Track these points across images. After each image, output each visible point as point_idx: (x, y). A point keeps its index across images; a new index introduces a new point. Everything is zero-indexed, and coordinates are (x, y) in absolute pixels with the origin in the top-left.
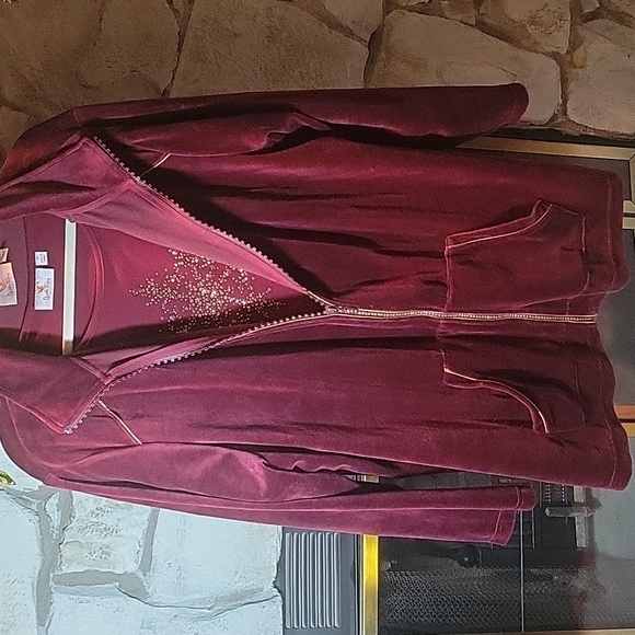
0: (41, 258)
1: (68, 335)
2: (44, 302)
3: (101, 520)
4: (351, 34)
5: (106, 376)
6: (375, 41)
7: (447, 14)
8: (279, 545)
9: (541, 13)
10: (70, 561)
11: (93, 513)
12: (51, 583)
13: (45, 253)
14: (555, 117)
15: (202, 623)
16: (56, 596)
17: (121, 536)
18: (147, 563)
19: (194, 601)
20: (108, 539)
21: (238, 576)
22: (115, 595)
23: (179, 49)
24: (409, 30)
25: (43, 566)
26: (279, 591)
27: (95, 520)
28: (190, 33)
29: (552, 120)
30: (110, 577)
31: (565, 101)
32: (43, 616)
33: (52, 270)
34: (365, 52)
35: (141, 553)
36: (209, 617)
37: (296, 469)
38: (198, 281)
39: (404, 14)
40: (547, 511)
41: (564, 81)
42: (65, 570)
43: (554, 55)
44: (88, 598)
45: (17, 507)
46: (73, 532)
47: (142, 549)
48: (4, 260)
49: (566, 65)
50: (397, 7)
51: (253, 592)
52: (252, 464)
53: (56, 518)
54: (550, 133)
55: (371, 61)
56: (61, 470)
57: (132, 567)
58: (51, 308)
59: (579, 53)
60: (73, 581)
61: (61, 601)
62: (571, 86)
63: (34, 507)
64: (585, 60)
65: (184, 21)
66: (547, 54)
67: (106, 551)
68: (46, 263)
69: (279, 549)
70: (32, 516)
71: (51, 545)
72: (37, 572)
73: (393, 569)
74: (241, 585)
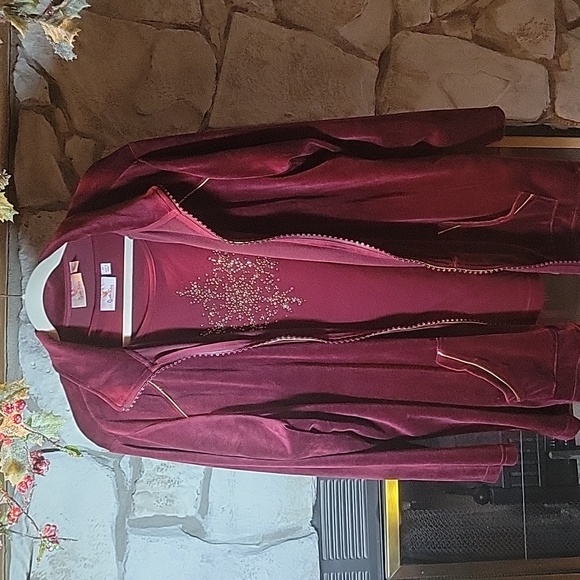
0: (106, 268)
1: (127, 332)
2: (108, 304)
3: (165, 474)
4: (362, 54)
5: (153, 365)
6: (385, 59)
7: (446, 32)
8: (314, 490)
9: (530, 25)
10: (141, 508)
11: (159, 468)
12: (127, 526)
13: (109, 265)
14: (544, 114)
15: (251, 557)
16: (131, 537)
17: (182, 486)
18: (204, 508)
19: (245, 539)
20: (172, 490)
21: (280, 517)
22: (179, 535)
23: (217, 78)
24: (413, 48)
25: (119, 512)
26: (316, 529)
27: (161, 474)
28: (225, 64)
29: (541, 117)
30: (175, 520)
31: (553, 100)
32: (121, 554)
33: (115, 279)
34: (375, 69)
35: (199, 500)
36: (256, 552)
37: (314, 431)
38: (233, 283)
39: (408, 35)
40: (550, 455)
41: (552, 83)
42: (138, 515)
43: (542, 61)
44: (157, 538)
45: (98, 466)
46: (143, 484)
47: (200, 497)
48: (76, 270)
49: (553, 69)
50: (403, 29)
51: (294, 530)
52: (277, 428)
53: (128, 472)
54: (542, 129)
55: (381, 77)
56: (124, 437)
57: (192, 512)
58: (114, 309)
59: (564, 57)
60: (144, 524)
61: (135, 541)
62: (559, 87)
63: (111, 464)
64: (569, 63)
65: (220, 54)
66: (535, 61)
67: (170, 499)
68: (110, 273)
69: (314, 494)
70: (109, 472)
71: (126, 495)
72: (115, 517)
73: (413, 507)
74: (284, 525)
